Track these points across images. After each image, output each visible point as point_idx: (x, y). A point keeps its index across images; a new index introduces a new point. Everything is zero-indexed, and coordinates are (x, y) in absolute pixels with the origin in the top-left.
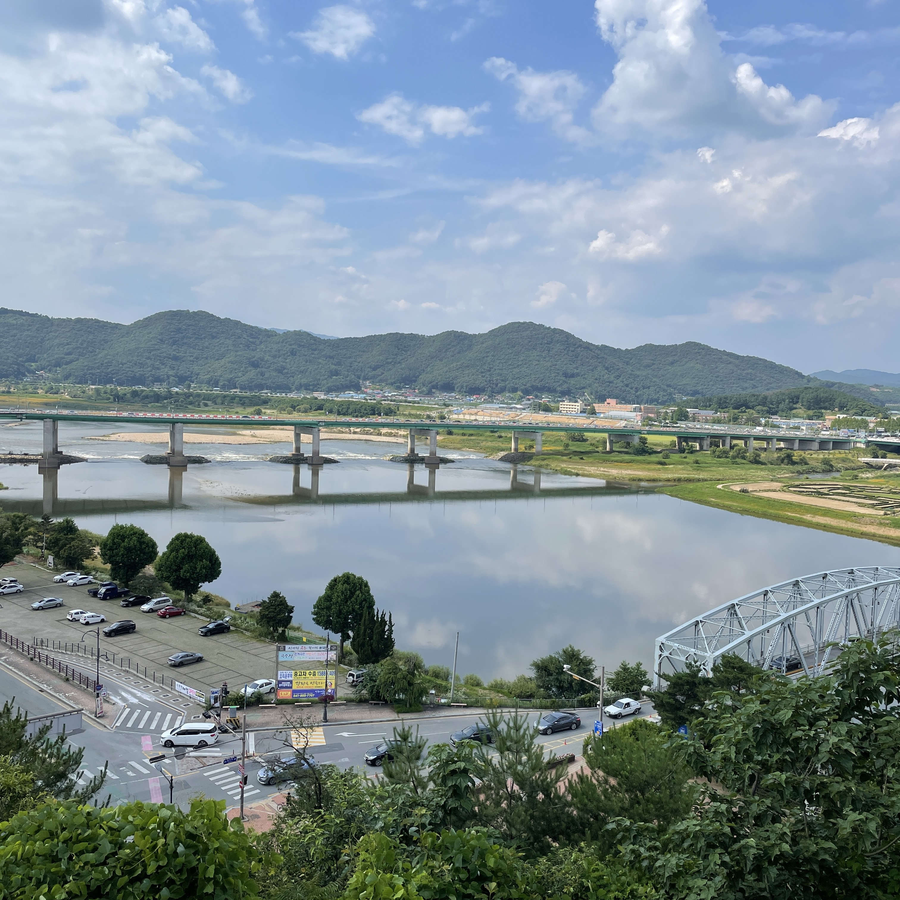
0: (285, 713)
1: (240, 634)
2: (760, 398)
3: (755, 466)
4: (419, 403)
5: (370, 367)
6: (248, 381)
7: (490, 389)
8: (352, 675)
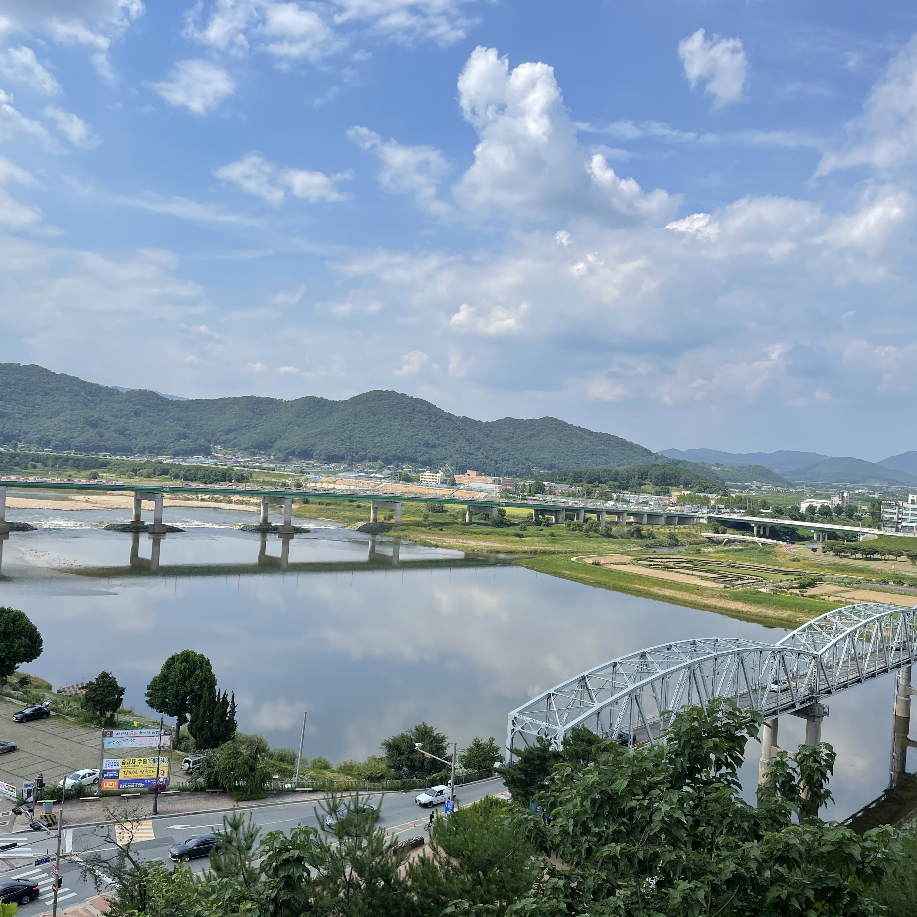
0: (108, 806)
1: (61, 720)
2: (612, 473)
3: (606, 539)
4: (274, 470)
5: (222, 431)
6: (84, 442)
7: (350, 457)
8: (188, 762)
